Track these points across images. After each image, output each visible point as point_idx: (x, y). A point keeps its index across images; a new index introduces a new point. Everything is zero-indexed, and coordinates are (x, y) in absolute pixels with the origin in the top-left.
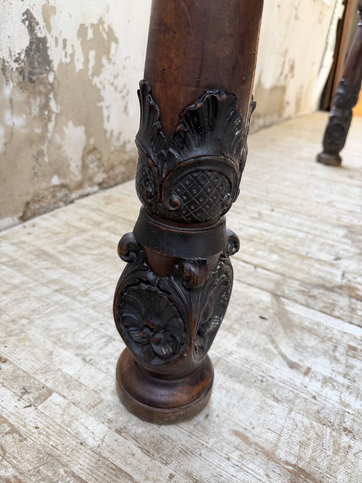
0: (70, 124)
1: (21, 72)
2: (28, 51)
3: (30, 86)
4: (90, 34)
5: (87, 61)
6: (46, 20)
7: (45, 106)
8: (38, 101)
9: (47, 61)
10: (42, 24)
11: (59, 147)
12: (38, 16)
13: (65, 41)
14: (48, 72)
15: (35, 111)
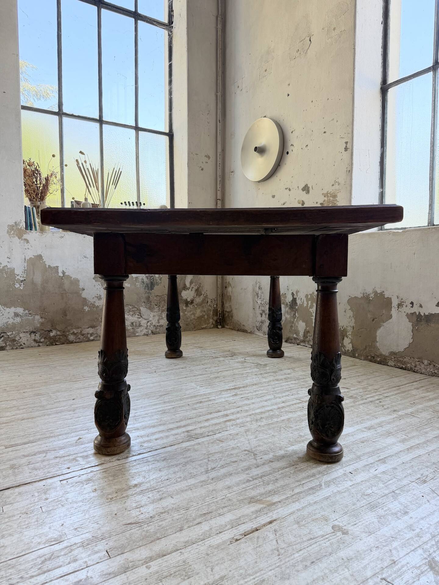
0: (301, 321)
1: (290, 305)
2: (292, 301)
3: (292, 309)
4: (309, 296)
5: (308, 304)
6: (297, 294)
7: (295, 314)
8: (293, 313)
9: (296, 303)
10: (295, 295)
11: (297, 327)
12: (295, 293)
13: (301, 298)
14: (296, 306)
15: (292, 315)
